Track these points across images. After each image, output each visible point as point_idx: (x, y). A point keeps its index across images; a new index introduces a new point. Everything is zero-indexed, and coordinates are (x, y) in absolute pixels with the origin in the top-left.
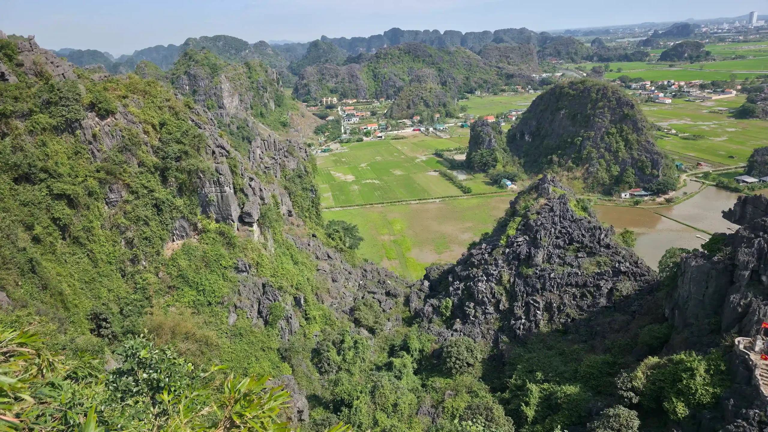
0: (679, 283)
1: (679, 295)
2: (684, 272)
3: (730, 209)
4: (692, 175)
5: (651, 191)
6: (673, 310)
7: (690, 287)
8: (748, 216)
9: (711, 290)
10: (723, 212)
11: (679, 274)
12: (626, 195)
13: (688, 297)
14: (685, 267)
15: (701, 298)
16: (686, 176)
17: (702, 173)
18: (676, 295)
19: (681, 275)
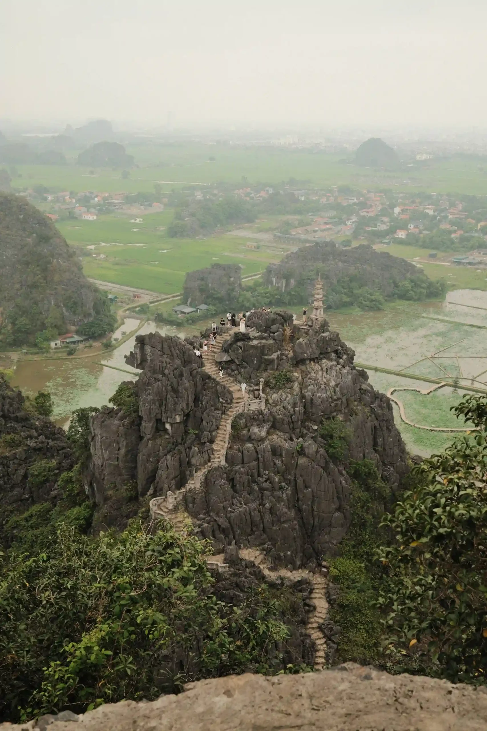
0: (92, 451)
1: (94, 465)
2: (95, 435)
3: (131, 352)
4: (128, 309)
5: (85, 335)
6: (91, 485)
7: (102, 452)
8: (149, 358)
9: (123, 451)
10: (126, 357)
11: (90, 440)
12: (56, 344)
13: (102, 466)
14: (94, 430)
15: (116, 463)
16: (123, 312)
17: (139, 306)
18: (91, 466)
19: (93, 439)
